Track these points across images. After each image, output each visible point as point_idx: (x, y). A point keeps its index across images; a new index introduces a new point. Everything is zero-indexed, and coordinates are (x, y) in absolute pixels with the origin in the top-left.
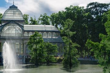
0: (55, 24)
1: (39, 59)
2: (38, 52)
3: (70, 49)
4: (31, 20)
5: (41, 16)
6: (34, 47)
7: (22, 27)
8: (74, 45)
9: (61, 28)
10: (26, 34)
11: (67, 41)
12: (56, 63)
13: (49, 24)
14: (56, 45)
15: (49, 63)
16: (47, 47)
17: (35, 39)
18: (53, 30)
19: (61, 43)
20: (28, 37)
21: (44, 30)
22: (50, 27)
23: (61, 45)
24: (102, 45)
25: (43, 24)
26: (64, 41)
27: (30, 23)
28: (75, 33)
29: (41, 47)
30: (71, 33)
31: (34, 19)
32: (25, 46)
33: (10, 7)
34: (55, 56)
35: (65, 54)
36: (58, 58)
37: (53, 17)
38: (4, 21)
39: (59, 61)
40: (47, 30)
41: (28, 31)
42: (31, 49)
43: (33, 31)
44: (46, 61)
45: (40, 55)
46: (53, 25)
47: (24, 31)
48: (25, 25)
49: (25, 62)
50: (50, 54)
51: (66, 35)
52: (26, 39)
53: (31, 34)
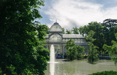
0: (82, 34)
1: (73, 56)
2: (72, 51)
3: (93, 49)
4: (67, 31)
5: (73, 28)
6: (70, 48)
7: (62, 36)
8: (95, 47)
9: (86, 36)
10: (64, 40)
11: (91, 45)
12: (83, 58)
13: (78, 34)
14: (83, 47)
15: (79, 58)
16: (78, 48)
17: (70, 43)
18: (81, 37)
19: (86, 46)
20: (65, 42)
21: (75, 37)
22: (79, 36)
23: (86, 47)
24: (114, 48)
25: (75, 33)
26: (89, 45)
27: (66, 33)
28: (95, 39)
29: (74, 48)
30: (93, 40)
31: (68, 31)
32: (63, 47)
33: (54, 24)
34: (82, 54)
35: (89, 53)
36: (85, 55)
37: (81, 29)
38: (51, 32)
39: (85, 57)
40: (77, 37)
41: (65, 39)
42: (68, 50)
43: (68, 38)
44: (77, 57)
45: (73, 53)
46: (81, 34)
47: (63, 38)
48: (63, 35)
49: (63, 58)
50: (79, 53)
51: (90, 41)
52: (64, 43)
53: (67, 41)
